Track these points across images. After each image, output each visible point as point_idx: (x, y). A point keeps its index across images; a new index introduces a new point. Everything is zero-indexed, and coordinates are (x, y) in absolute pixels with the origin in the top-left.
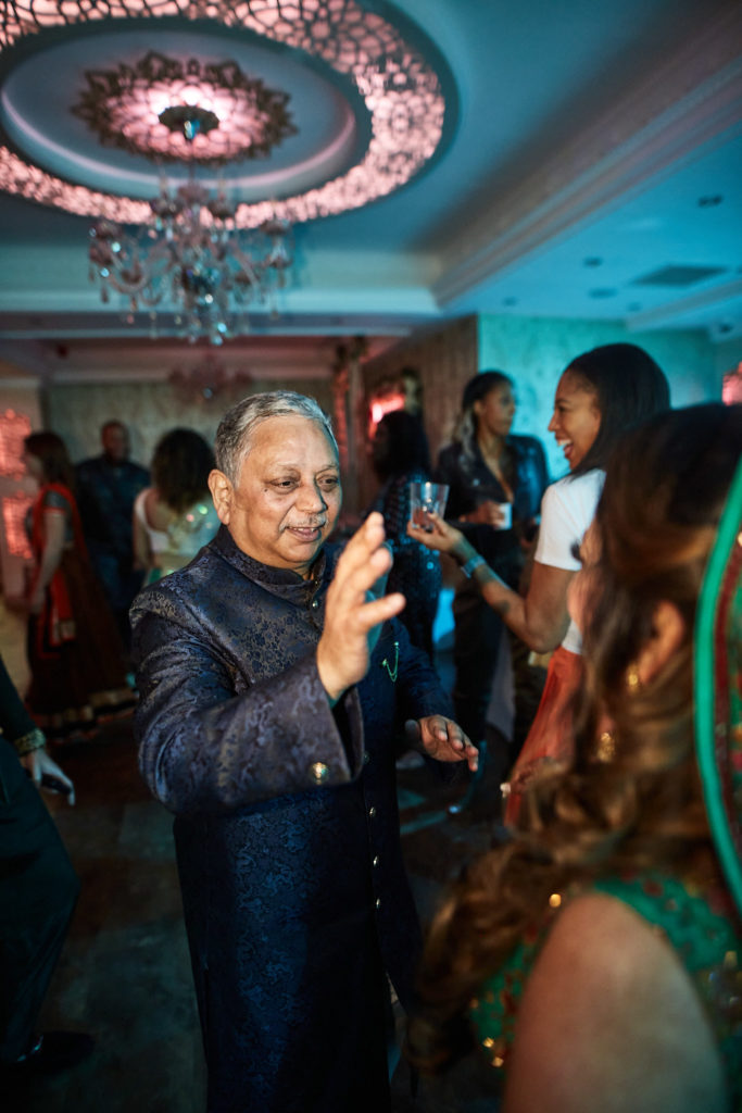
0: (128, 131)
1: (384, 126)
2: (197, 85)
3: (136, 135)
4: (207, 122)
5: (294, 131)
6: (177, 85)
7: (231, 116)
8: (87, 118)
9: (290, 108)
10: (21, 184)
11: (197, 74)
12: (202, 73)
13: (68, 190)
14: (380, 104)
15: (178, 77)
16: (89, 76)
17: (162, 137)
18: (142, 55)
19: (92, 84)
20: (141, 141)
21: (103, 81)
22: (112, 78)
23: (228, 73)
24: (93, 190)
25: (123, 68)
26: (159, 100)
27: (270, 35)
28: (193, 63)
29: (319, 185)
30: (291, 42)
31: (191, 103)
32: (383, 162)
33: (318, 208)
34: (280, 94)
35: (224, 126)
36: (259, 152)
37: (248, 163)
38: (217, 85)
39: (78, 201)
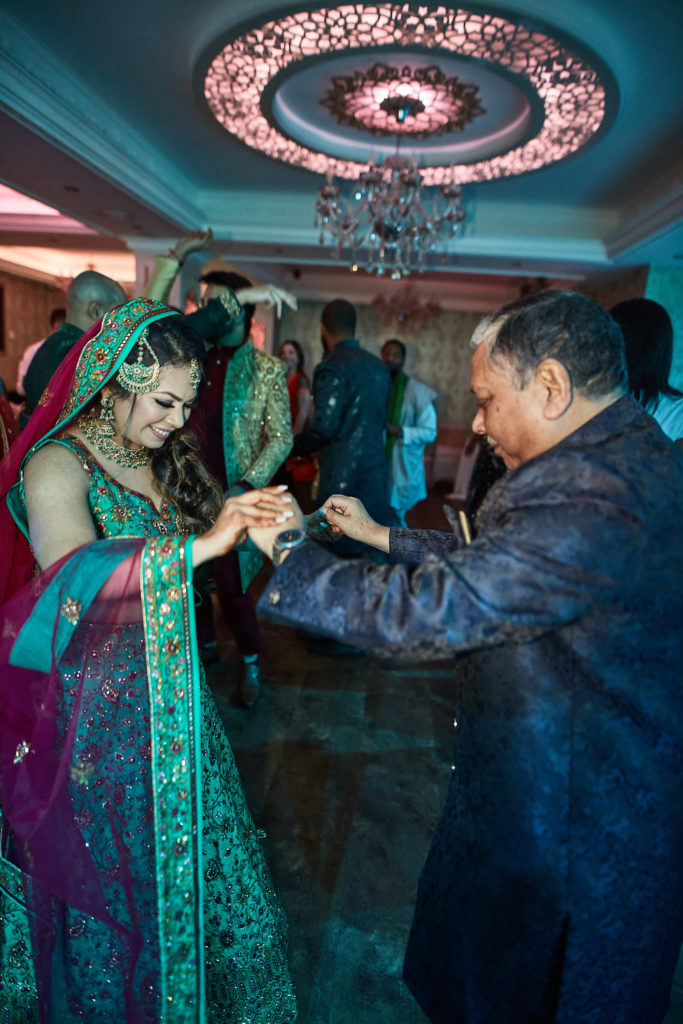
0: (358, 115)
1: (554, 108)
2: (409, 83)
3: (364, 117)
4: (415, 107)
5: (483, 112)
6: (394, 84)
7: (433, 102)
8: (330, 107)
9: (478, 96)
10: (281, 152)
11: (409, 75)
12: (412, 74)
13: (312, 157)
14: (550, 94)
15: (396, 78)
16: (334, 80)
17: (382, 119)
18: (371, 65)
19: (336, 85)
20: (366, 121)
21: (344, 83)
22: (349, 81)
23: (432, 74)
24: (329, 156)
25: (357, 75)
26: (382, 93)
27: (460, 51)
28: (407, 68)
29: (503, 153)
30: (476, 54)
31: (404, 94)
32: (555, 135)
33: (502, 170)
34: (470, 86)
35: (427, 110)
36: (454, 128)
37: (445, 136)
38: (423, 82)
39: (318, 163)
